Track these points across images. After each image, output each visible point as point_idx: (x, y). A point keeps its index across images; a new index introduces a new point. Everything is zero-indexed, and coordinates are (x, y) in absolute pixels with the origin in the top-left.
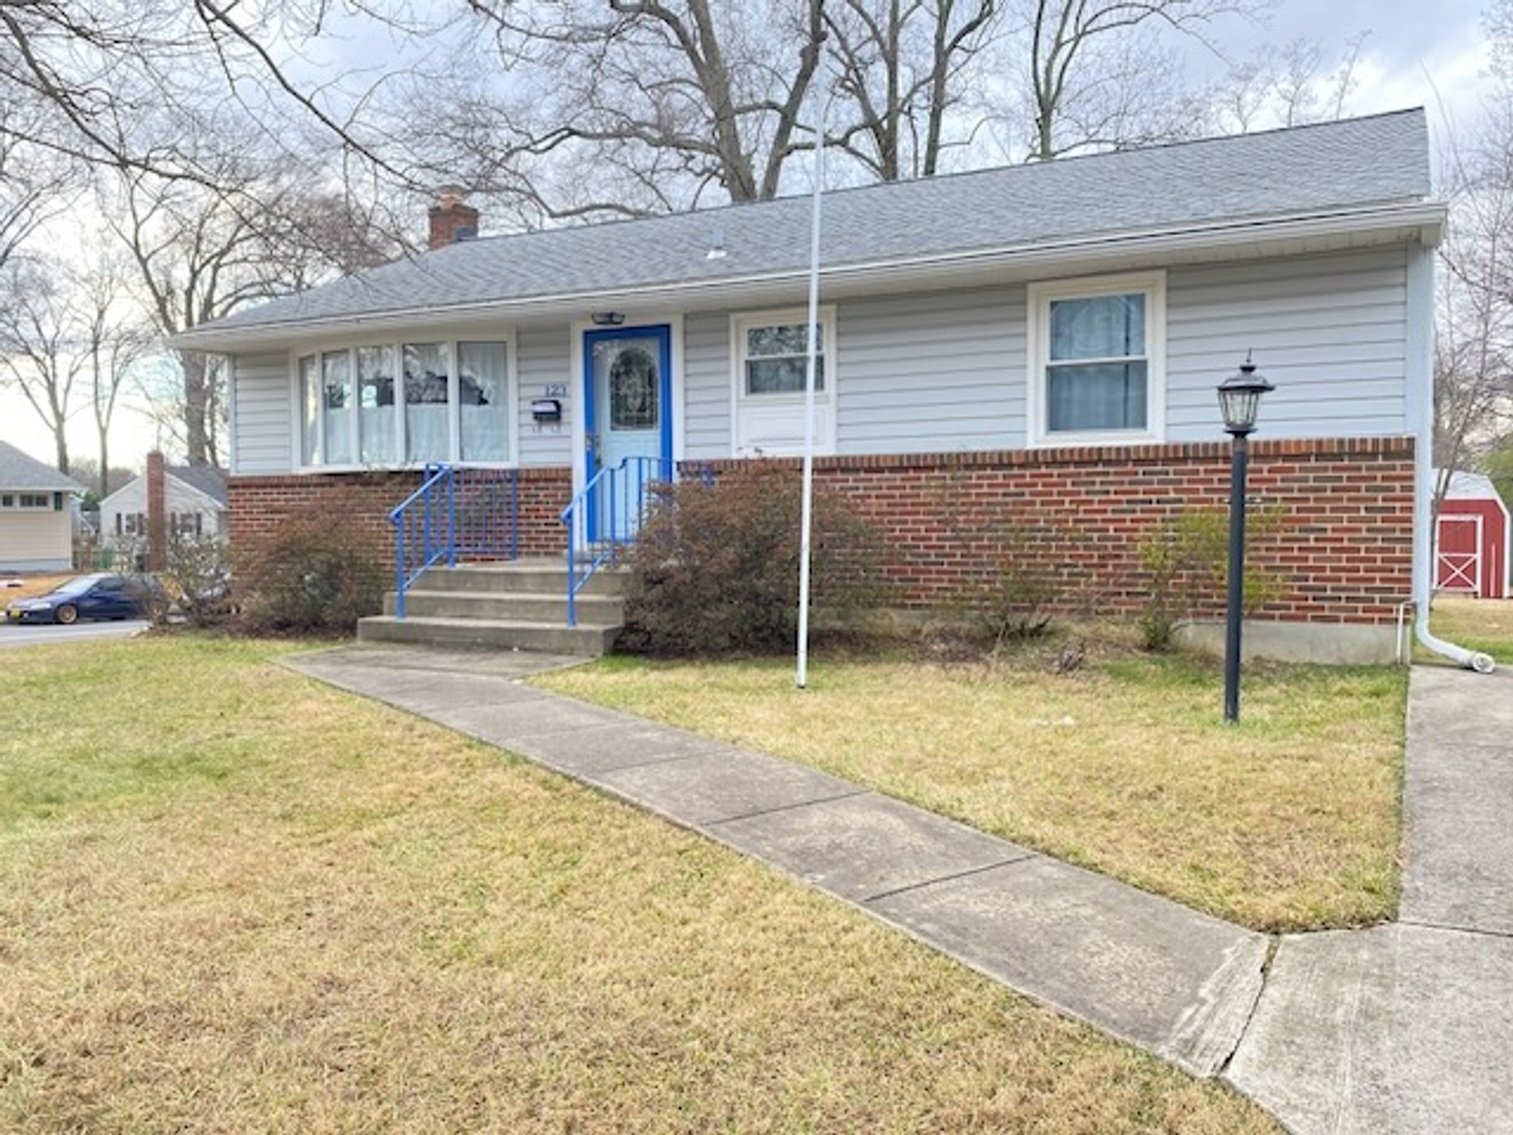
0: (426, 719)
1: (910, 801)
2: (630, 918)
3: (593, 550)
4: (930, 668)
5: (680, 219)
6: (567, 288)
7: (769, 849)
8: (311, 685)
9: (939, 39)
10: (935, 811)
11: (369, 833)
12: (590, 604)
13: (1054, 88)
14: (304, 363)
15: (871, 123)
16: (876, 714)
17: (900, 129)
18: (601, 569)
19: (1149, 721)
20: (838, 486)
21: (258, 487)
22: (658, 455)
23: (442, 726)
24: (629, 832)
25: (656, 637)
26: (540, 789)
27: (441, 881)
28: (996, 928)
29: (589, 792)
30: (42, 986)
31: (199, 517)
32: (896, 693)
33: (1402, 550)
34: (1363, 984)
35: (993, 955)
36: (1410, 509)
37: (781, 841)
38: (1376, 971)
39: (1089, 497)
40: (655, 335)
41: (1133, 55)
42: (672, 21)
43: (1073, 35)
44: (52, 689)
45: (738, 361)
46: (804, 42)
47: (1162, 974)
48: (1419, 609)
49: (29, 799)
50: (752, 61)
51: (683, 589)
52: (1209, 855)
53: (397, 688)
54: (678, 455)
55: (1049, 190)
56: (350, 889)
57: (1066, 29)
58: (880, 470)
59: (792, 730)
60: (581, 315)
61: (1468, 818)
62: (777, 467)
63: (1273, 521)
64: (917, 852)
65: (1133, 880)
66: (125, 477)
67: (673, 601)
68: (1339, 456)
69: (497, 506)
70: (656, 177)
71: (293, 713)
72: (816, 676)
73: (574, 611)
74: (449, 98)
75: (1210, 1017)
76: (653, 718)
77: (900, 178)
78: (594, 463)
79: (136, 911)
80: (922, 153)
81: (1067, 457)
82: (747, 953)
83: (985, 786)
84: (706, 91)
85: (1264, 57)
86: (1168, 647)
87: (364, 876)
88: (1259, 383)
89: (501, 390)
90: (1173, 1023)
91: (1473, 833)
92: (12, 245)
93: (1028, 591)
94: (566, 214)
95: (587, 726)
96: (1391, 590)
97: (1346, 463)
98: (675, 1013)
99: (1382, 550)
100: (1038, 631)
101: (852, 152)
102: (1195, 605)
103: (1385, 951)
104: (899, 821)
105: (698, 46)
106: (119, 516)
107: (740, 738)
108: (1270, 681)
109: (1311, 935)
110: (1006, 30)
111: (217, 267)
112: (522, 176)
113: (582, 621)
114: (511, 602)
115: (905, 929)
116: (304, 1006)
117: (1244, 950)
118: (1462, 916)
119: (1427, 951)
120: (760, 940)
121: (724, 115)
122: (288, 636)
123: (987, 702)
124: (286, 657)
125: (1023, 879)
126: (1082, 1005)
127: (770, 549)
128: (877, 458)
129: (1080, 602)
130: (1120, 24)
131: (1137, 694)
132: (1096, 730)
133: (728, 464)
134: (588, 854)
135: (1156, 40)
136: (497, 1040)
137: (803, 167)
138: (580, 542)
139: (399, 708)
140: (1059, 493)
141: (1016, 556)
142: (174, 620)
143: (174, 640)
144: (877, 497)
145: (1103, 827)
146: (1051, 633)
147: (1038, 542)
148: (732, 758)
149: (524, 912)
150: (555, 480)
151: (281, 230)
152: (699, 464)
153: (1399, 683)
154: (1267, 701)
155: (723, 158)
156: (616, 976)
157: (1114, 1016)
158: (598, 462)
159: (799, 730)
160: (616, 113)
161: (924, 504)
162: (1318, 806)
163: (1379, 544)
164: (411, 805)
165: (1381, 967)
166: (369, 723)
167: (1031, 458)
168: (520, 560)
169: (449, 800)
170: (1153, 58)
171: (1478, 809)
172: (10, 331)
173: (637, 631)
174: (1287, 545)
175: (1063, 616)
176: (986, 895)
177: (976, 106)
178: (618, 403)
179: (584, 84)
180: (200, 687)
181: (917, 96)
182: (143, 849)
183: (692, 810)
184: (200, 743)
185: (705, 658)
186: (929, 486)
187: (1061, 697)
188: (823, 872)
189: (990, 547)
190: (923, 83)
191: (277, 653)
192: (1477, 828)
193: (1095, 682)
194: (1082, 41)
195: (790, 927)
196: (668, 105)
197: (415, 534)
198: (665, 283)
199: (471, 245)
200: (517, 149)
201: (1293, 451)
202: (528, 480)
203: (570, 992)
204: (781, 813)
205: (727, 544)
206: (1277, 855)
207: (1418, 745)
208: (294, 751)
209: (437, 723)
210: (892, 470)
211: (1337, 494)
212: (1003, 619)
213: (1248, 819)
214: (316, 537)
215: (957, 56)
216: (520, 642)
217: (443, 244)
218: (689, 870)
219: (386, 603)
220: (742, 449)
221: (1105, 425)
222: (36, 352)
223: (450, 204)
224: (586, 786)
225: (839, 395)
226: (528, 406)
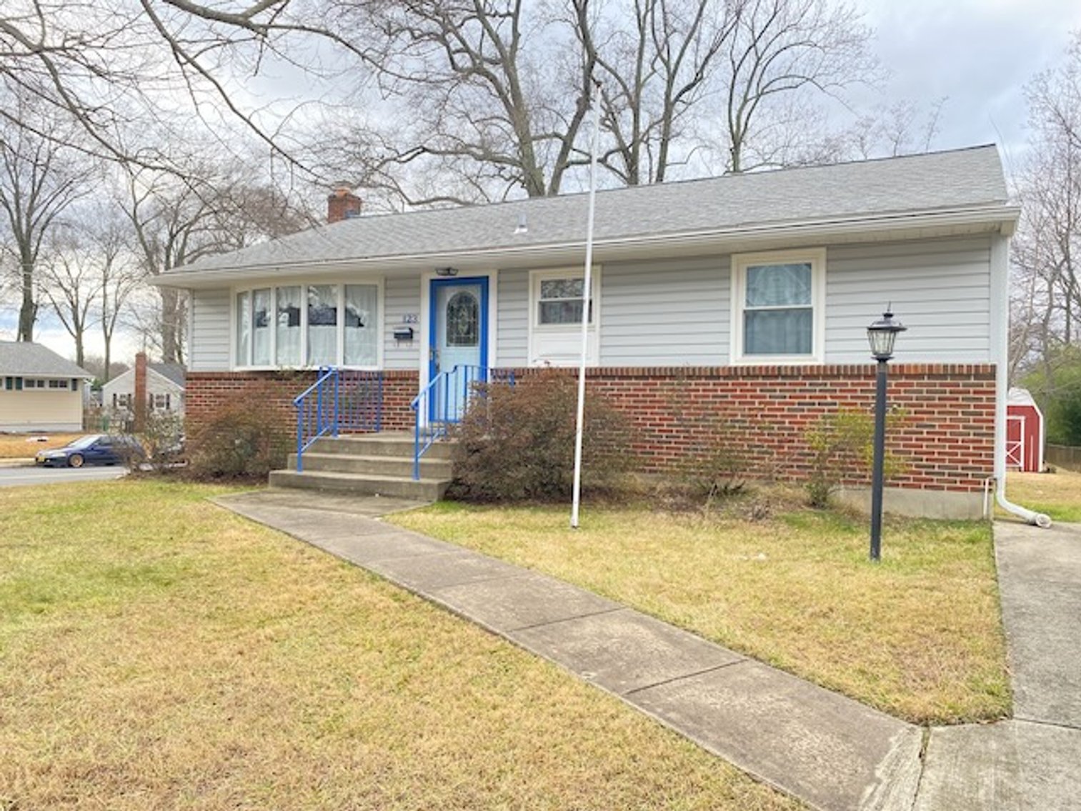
0: (313, 546)
1: (655, 616)
2: (456, 703)
3: (432, 427)
4: (663, 515)
5: (496, 207)
6: (419, 251)
7: (555, 651)
8: (235, 518)
9: (668, 95)
10: (674, 625)
11: (269, 631)
12: (430, 465)
13: (742, 129)
14: (240, 296)
15: (623, 149)
16: (627, 549)
17: (640, 152)
18: (437, 441)
19: (818, 558)
20: (600, 387)
21: (206, 379)
22: (478, 364)
23: (324, 551)
24: (454, 635)
25: (473, 489)
26: (391, 601)
27: (319, 669)
28: (722, 717)
29: (426, 604)
30: (22, 746)
31: (168, 396)
32: (640, 533)
33: (987, 441)
34: (996, 769)
35: (722, 739)
36: (993, 414)
37: (564, 644)
38: (1003, 759)
39: (772, 400)
40: (477, 283)
41: (794, 109)
42: (493, 79)
43: (755, 94)
44: (55, 517)
45: (534, 302)
46: (579, 94)
47: (846, 757)
48: (999, 482)
49: (29, 598)
50: (544, 106)
51: (494, 457)
52: (872, 663)
53: (293, 522)
54: (492, 364)
55: (744, 193)
56: (253, 674)
57: (751, 90)
58: (629, 377)
59: (570, 559)
60: (429, 269)
61: (1051, 636)
62: (560, 373)
63: (899, 419)
64: (662, 656)
65: (819, 681)
66: (121, 368)
67: (487, 463)
68: (944, 376)
69: (367, 396)
70: (480, 180)
71: (221, 539)
72: (585, 519)
73: (418, 469)
74: (345, 125)
75: (886, 794)
76: (472, 548)
77: (640, 184)
78: (434, 369)
79: (97, 688)
80: (655, 169)
81: (757, 372)
82: (541, 734)
83: (708, 606)
84: (514, 125)
86: (826, 505)
87: (263, 664)
88: (897, 325)
89: (373, 317)
90: (859, 799)
91: (1057, 649)
92: (52, 215)
93: (730, 463)
94: (418, 203)
95: (425, 553)
96: (980, 469)
97: (949, 381)
98: (488, 781)
99: (973, 441)
100: (736, 491)
101: (609, 167)
102: (844, 476)
103: (1008, 742)
104: (648, 631)
105: (509, 95)
106: (115, 395)
107: (533, 565)
108: (896, 530)
109: (952, 727)
110: (711, 90)
111: (187, 234)
112: (391, 178)
113: (423, 477)
114: (375, 462)
115: (656, 717)
116: (213, 768)
117: (906, 741)
118: (1058, 714)
119: (1038, 742)
120: (550, 724)
121: (525, 141)
122: (223, 482)
123: (704, 541)
124: (218, 496)
125: (739, 678)
126: (791, 783)
127: (554, 430)
128: (627, 369)
129: (765, 472)
130: (786, 88)
131: (807, 538)
132: (782, 564)
133: (526, 371)
134: (425, 652)
136: (356, 800)
137: (577, 176)
138: (423, 422)
139: (295, 537)
140: (752, 397)
141: (721, 439)
142: (144, 467)
143: (143, 483)
144: (627, 396)
145: (794, 639)
146: (746, 493)
147: (737, 430)
148: (528, 580)
149: (379, 696)
150: (408, 379)
151: (231, 209)
152: (506, 370)
153: (987, 533)
154: (896, 544)
155: (524, 168)
156: (445, 750)
157: (815, 791)
158: (438, 367)
159: (574, 559)
160: (454, 138)
161: (658, 402)
162: (944, 626)
163: (971, 437)
164: (300, 609)
165: (1007, 755)
166: (273, 548)
167: (733, 372)
168: (381, 433)
169: (327, 606)
170: (808, 111)
171: (1057, 630)
172: (49, 271)
173: (461, 484)
174: (908, 436)
175: (753, 481)
176: (713, 690)
177: (692, 138)
178: (452, 327)
179: (434, 118)
180: (158, 519)
181: (652, 132)
182: (106, 639)
183: (499, 619)
184: (154, 559)
185: (507, 504)
186: (663, 390)
187: (755, 539)
188: (595, 671)
189: (704, 432)
190: (657, 123)
192: (1059, 646)
193: (777, 528)
194: (761, 98)
195: (573, 714)
196: (489, 133)
197: (311, 414)
198: (487, 248)
199: (356, 221)
200: (388, 160)
201: (912, 372)
202: (389, 379)
203: (411, 761)
204: (562, 623)
205: (523, 426)
206: (921, 664)
207: (1007, 580)
208: (219, 568)
209: (322, 549)
210: (637, 377)
211: (943, 402)
212: (713, 482)
213: (897, 635)
214: (244, 414)
215: (679, 106)
216: (380, 490)
217: (337, 220)
218: (498, 666)
219: (290, 461)
220: (534, 360)
221: (783, 351)
222: (66, 285)
223: (343, 193)
224: (424, 599)
225: (602, 326)
226: (391, 329)
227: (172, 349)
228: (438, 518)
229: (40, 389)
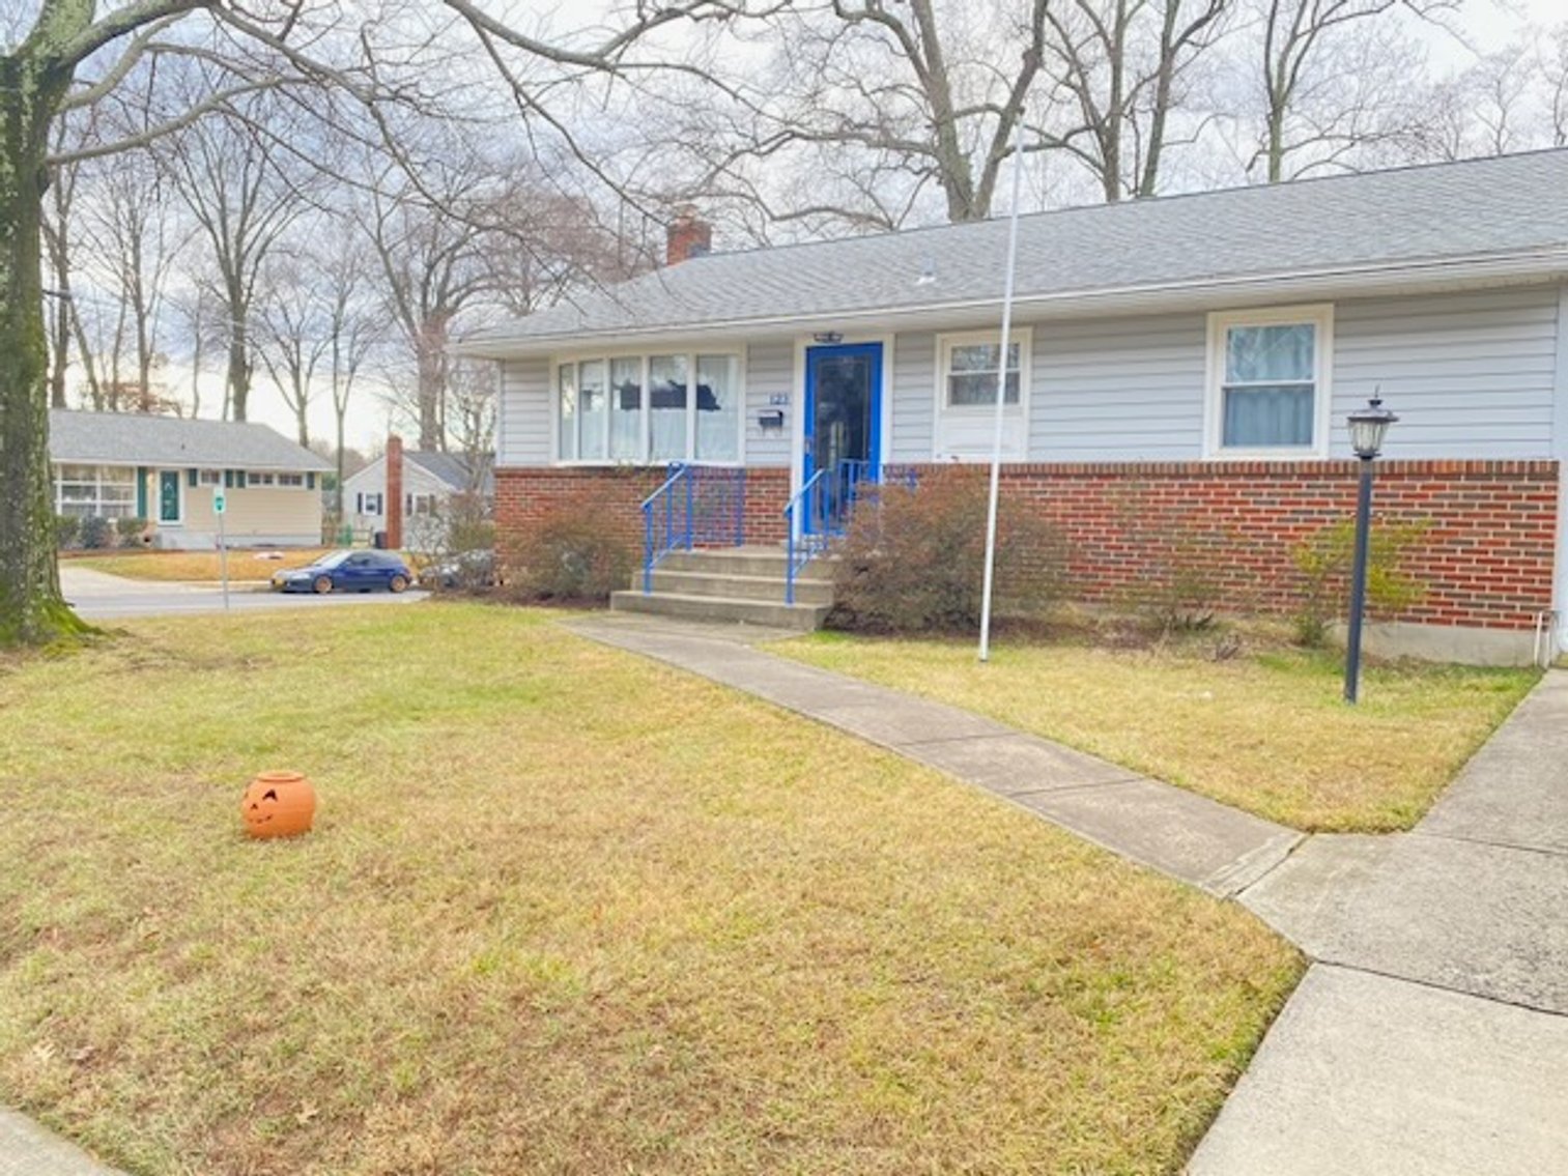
0: (681, 668)
1: (1058, 740)
3: (806, 540)
4: (1100, 652)
6: (792, 310)
7: (942, 762)
8: (584, 641)
9: (1165, 38)
10: (1075, 748)
11: (651, 739)
12: (806, 587)
13: (1287, 83)
14: (563, 370)
15: (1094, 125)
16: (1043, 683)
17: (1122, 129)
18: (814, 557)
19: (1277, 698)
20: (1027, 489)
21: (521, 477)
23: (694, 673)
24: (840, 746)
25: (860, 616)
26: (772, 717)
28: (1103, 816)
29: (809, 721)
31: (432, 498)
32: (1064, 669)
33: (1543, 563)
34: (1359, 861)
35: (1096, 830)
36: (1553, 527)
37: (952, 758)
38: (1374, 855)
39: (1257, 507)
40: (868, 352)
41: (1372, 48)
42: (897, 27)
43: (1309, 26)
45: (942, 376)
46: (1026, 47)
47: (1215, 848)
48: (1557, 617)
50: (973, 60)
51: (884, 575)
52: (1282, 785)
53: (652, 646)
54: (885, 459)
57: (1302, 21)
58: (1066, 476)
59: (970, 690)
60: (806, 334)
62: (972, 471)
63: (1425, 533)
64: (1054, 771)
65: (1216, 797)
66: (362, 460)
67: (876, 587)
68: (1488, 476)
69: (725, 500)
70: (875, 181)
71: (575, 660)
72: (996, 654)
73: (791, 591)
75: (1239, 870)
76: (857, 676)
78: (810, 466)
83: (1119, 733)
84: (928, 96)
85: (1530, 38)
86: (1318, 642)
88: (1384, 415)
89: (732, 397)
90: (1212, 872)
92: (270, 239)
93: (1196, 590)
94: (785, 218)
95: (806, 680)
96: (1532, 599)
97: (1494, 482)
98: (871, 846)
99: (1524, 562)
100: (1202, 625)
101: (1073, 151)
102: (1345, 606)
103: (1388, 847)
104: (1045, 752)
105: (921, 51)
106: (360, 496)
107: (926, 693)
108: (1409, 676)
109: (1338, 835)
110: (1237, 24)
111: (452, 260)
112: (746, 181)
113: (798, 600)
114: (738, 582)
115: (1035, 812)
117: (1281, 839)
118: (1461, 831)
121: (943, 121)
122: (550, 606)
123: (1143, 680)
124: (555, 621)
125: (1132, 791)
126: (1152, 859)
127: (961, 544)
129: (1244, 600)
130: (1360, 14)
132: (1228, 702)
133: (932, 467)
134: (810, 758)
135: (1398, 33)
138: (798, 533)
139: (658, 660)
140: (1230, 503)
141: (1188, 558)
144: (1063, 501)
145: (1205, 764)
146: (1216, 627)
147: (1209, 546)
148: (920, 705)
149: (767, 789)
150: (776, 478)
152: (903, 466)
153: (1528, 681)
154: (1396, 690)
155: (940, 160)
156: (832, 825)
157: (1172, 865)
159: (975, 690)
160: (838, 114)
161: (1105, 508)
163: (1522, 557)
164: (678, 723)
166: (637, 669)
167: (1205, 470)
168: (742, 547)
169: (706, 721)
170: (1394, 50)
173: (845, 610)
174: (1436, 555)
175: (1227, 612)
176: (1100, 798)
180: (497, 640)
181: (1141, 94)
183: (886, 735)
184: (509, 678)
186: (1111, 492)
187: (1210, 678)
188: (981, 777)
189: (1164, 549)
190: (1148, 80)
191: (548, 617)
193: (1245, 669)
194: (1319, 33)
195: (953, 806)
197: (660, 525)
198: (881, 307)
199: (705, 260)
200: (742, 152)
201: (1444, 470)
202: (752, 478)
204: (954, 742)
205: (924, 538)
208: (583, 686)
209: (689, 671)
210: (1078, 476)
211: (1484, 511)
212: (1172, 612)
214: (577, 521)
215: (1186, 51)
216: (746, 616)
217: (680, 259)
218: (883, 771)
219: (634, 579)
220: (941, 455)
221: (1275, 441)
222: (283, 338)
223: (687, 222)
224: (806, 717)
225: (1032, 408)
226: (754, 412)
227: (432, 431)
228: (817, 648)
229: (268, 486)
